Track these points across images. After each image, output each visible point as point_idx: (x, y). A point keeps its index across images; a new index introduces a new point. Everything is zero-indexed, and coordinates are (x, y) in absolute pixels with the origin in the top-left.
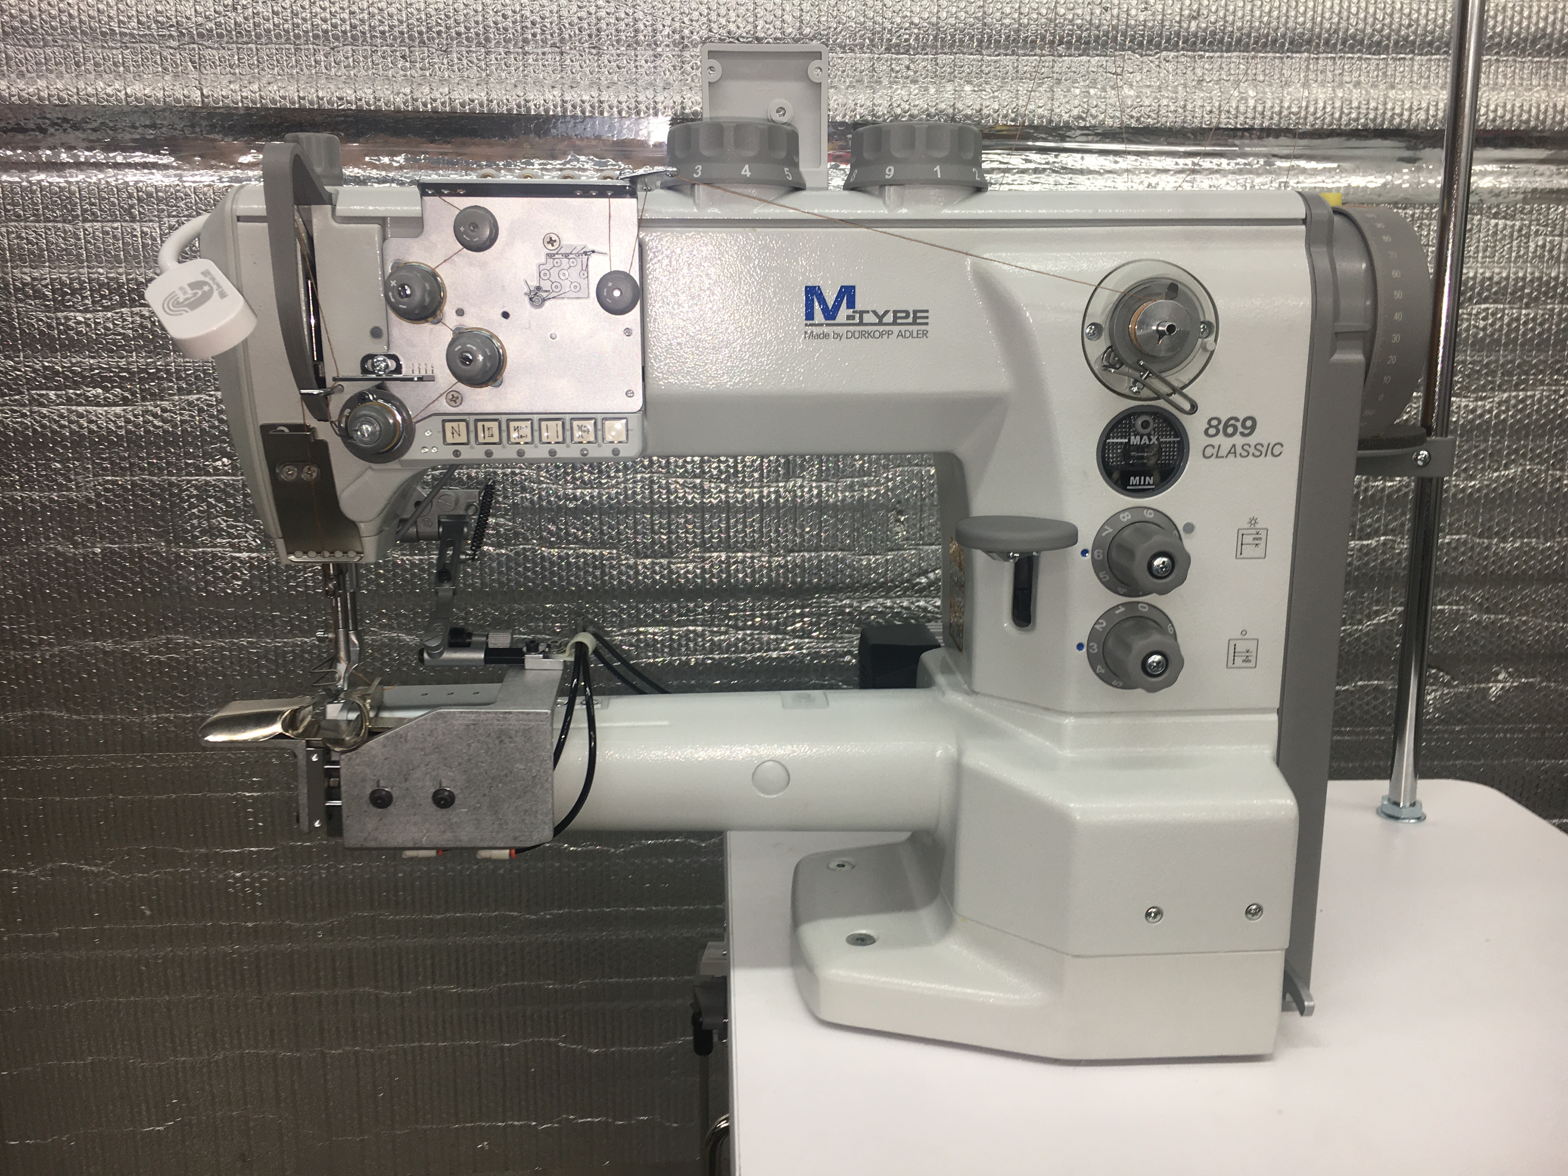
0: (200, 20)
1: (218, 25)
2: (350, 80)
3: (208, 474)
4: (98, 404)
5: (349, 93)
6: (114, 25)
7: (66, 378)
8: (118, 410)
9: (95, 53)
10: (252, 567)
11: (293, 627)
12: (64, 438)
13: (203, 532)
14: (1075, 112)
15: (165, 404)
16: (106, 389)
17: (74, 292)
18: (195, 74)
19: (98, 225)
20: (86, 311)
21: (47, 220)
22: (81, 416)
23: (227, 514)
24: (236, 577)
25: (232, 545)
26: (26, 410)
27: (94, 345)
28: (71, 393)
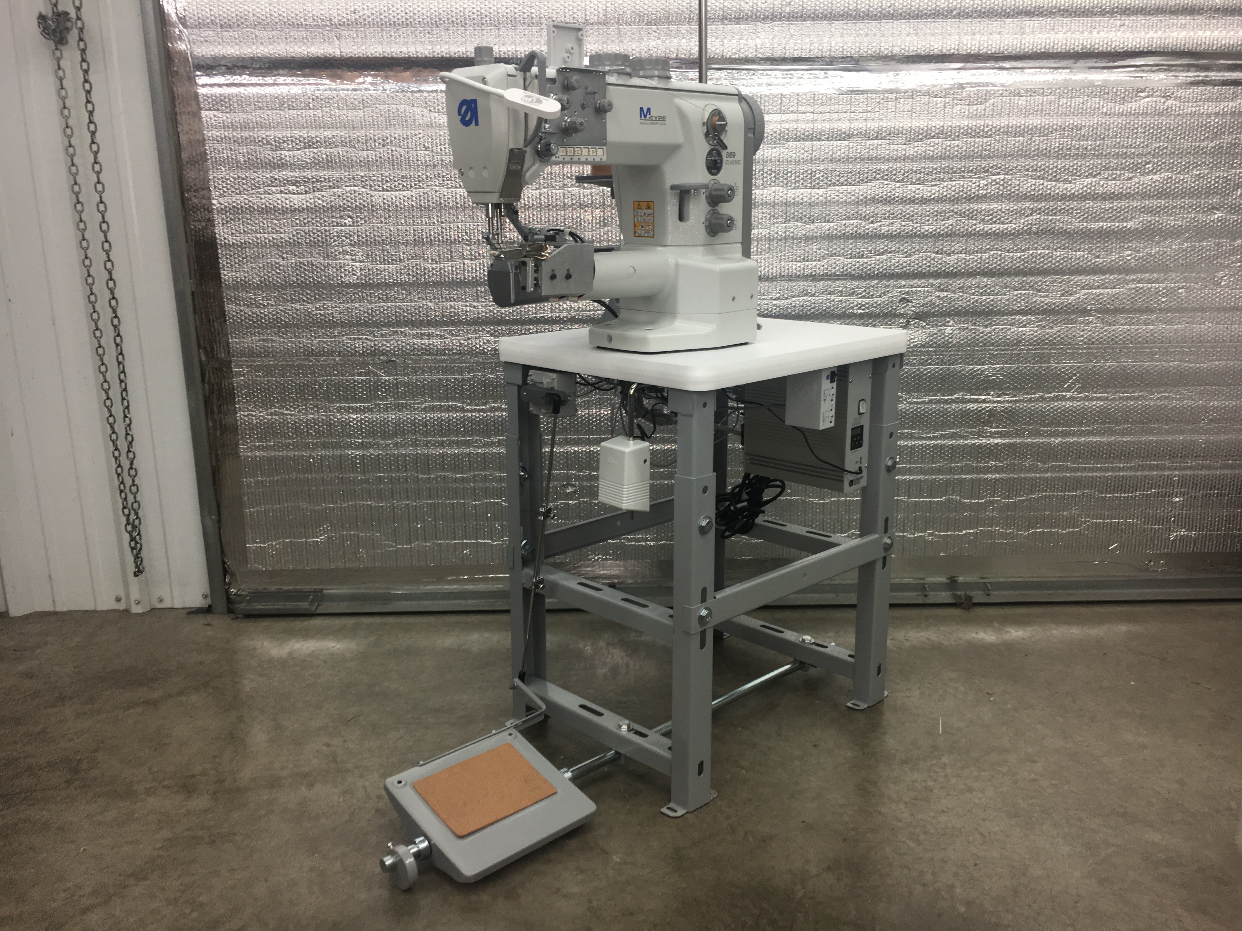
0: (340, 18)
1: (348, 20)
2: (405, 44)
3: (342, 226)
4: (294, 194)
5: (404, 49)
6: (302, 20)
7: (280, 181)
8: (303, 196)
9: (294, 33)
10: (361, 270)
11: (379, 298)
12: (279, 209)
13: (340, 253)
14: (734, 51)
15: (323, 193)
16: (297, 186)
17: (284, 142)
18: (337, 42)
19: (295, 111)
20: (289, 150)
21: (272, 109)
22: (286, 199)
23: (351, 245)
24: (354, 274)
25: (352, 260)
26: (262, 196)
27: (293, 166)
28: (282, 188)
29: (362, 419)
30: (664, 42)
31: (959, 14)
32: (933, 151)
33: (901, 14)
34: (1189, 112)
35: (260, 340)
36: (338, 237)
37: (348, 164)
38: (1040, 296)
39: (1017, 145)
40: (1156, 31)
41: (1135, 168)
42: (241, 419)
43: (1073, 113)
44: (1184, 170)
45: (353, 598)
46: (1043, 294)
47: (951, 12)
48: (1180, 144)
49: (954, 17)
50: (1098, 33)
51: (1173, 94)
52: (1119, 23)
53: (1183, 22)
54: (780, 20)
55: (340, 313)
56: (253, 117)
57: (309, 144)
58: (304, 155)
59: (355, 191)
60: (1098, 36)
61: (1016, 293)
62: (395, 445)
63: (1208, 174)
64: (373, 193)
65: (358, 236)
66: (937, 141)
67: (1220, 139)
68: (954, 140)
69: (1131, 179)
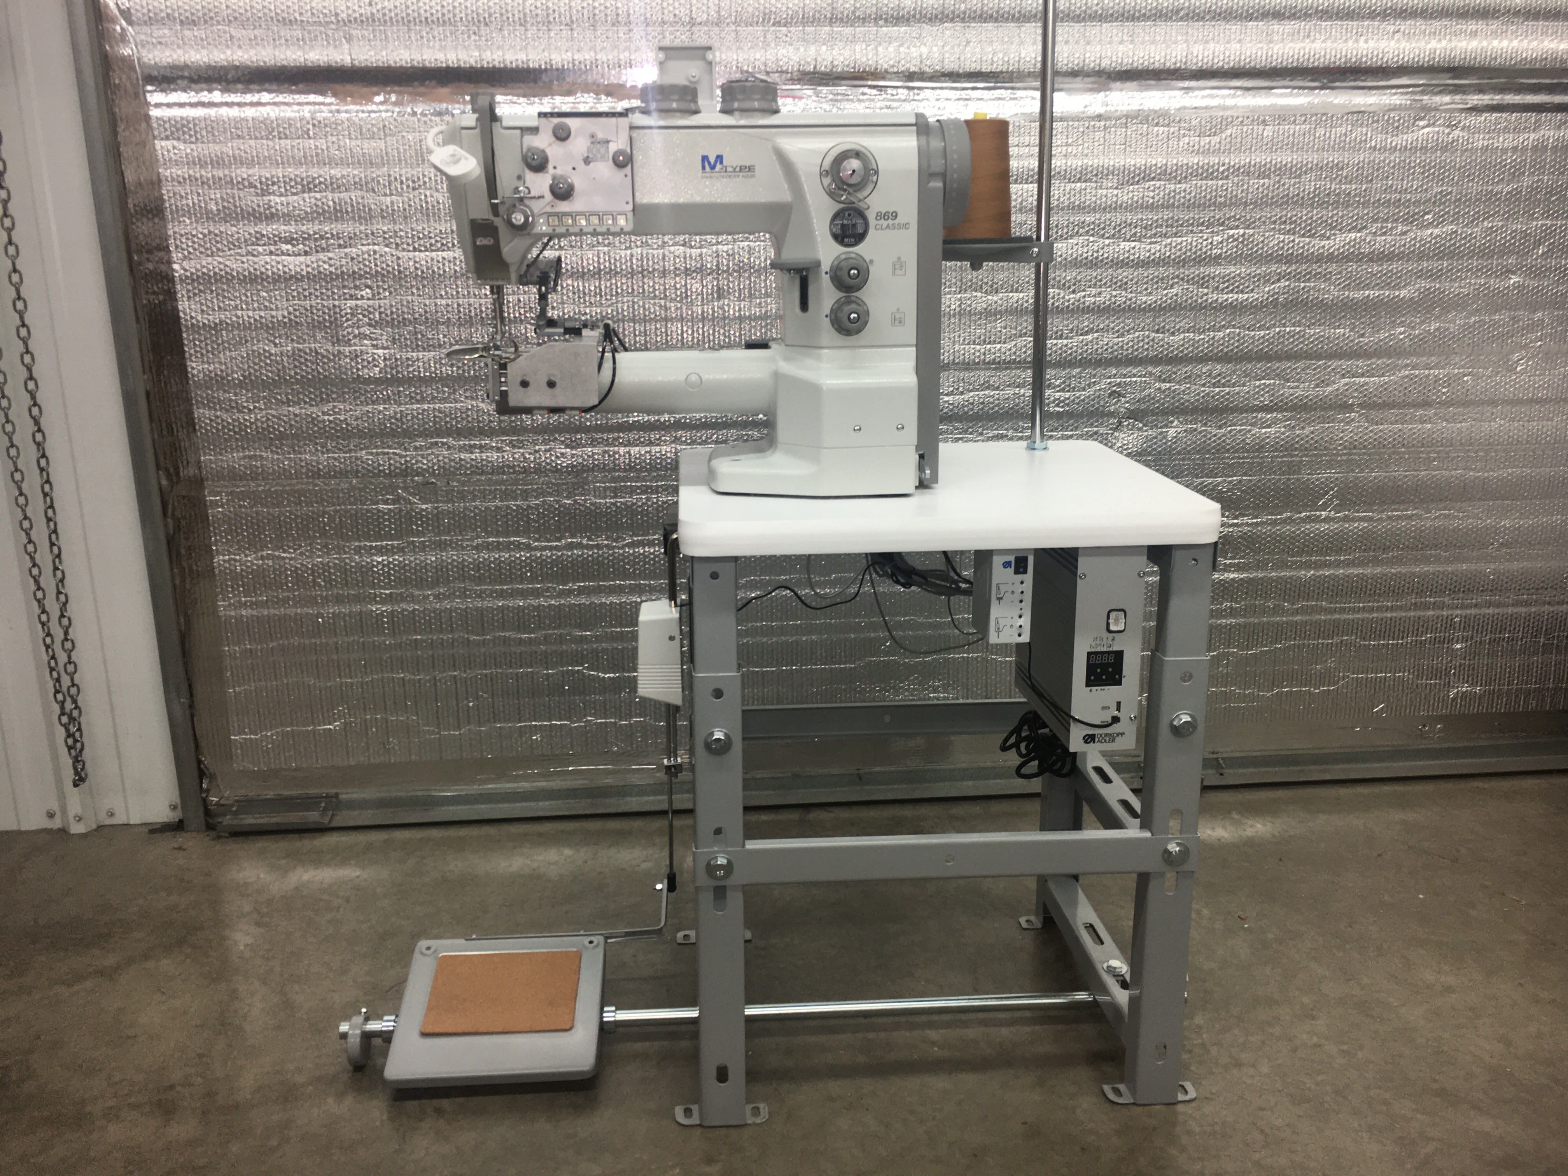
0: (350, 12)
1: (361, 15)
2: (443, 48)
3: (357, 299)
4: (289, 255)
5: (441, 57)
6: (297, 15)
7: (269, 238)
8: (302, 259)
9: (285, 32)
10: (385, 359)
11: (411, 398)
12: (268, 277)
13: (355, 337)
14: (891, 63)
15: (330, 255)
16: (294, 245)
17: (274, 184)
18: (346, 46)
19: (288, 141)
20: (281, 195)
21: (256, 138)
22: (278, 263)
23: (370, 325)
24: (375, 366)
25: (373, 346)
26: (244, 259)
27: (287, 218)
28: (272, 248)
29: (389, 563)
30: (798, 49)
31: (1187, 15)
32: (1153, 198)
33: (1112, 15)
34: (1480, 146)
35: (245, 457)
36: (352, 314)
37: (364, 215)
38: (1289, 387)
39: (1261, 190)
40: (1440, 40)
41: (1409, 220)
42: (220, 565)
43: (1333, 147)
44: (1472, 221)
45: (382, 804)
46: (1292, 385)
47: (1178, 12)
48: (1467, 188)
49: (1181, 19)
50: (1366, 41)
51: (1459, 122)
52: (1392, 28)
53: (1474, 28)
54: (952, 20)
55: (357, 419)
56: (229, 148)
57: (309, 186)
58: (304, 202)
59: (375, 252)
60: (1366, 46)
61: (1258, 383)
62: (437, 597)
63: (1502, 226)
64: (400, 254)
65: (380, 313)
66: (1158, 184)
67: (1518, 182)
68: (1180, 182)
69: (1405, 233)
